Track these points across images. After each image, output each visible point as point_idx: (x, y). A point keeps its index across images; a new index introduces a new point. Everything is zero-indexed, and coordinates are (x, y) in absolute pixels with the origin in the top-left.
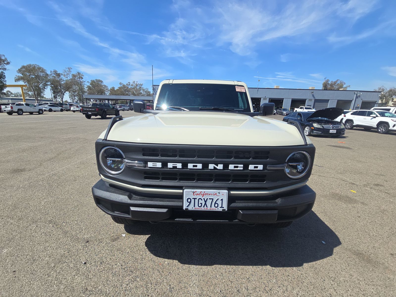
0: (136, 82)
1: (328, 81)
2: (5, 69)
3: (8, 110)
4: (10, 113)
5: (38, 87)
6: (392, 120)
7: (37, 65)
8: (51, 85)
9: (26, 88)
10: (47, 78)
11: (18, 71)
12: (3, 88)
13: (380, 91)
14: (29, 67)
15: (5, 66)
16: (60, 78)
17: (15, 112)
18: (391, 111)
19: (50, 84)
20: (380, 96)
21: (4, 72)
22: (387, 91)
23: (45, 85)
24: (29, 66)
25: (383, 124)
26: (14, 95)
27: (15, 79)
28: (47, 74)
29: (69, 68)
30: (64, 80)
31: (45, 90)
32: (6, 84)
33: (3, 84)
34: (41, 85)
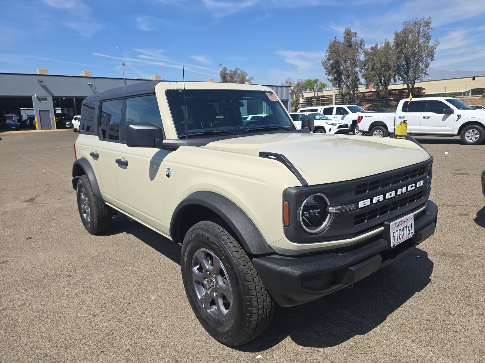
1: (225, 69)
6: (327, 123)
13: (288, 85)
18: (319, 112)
20: (291, 92)
22: (294, 85)
25: (319, 130)
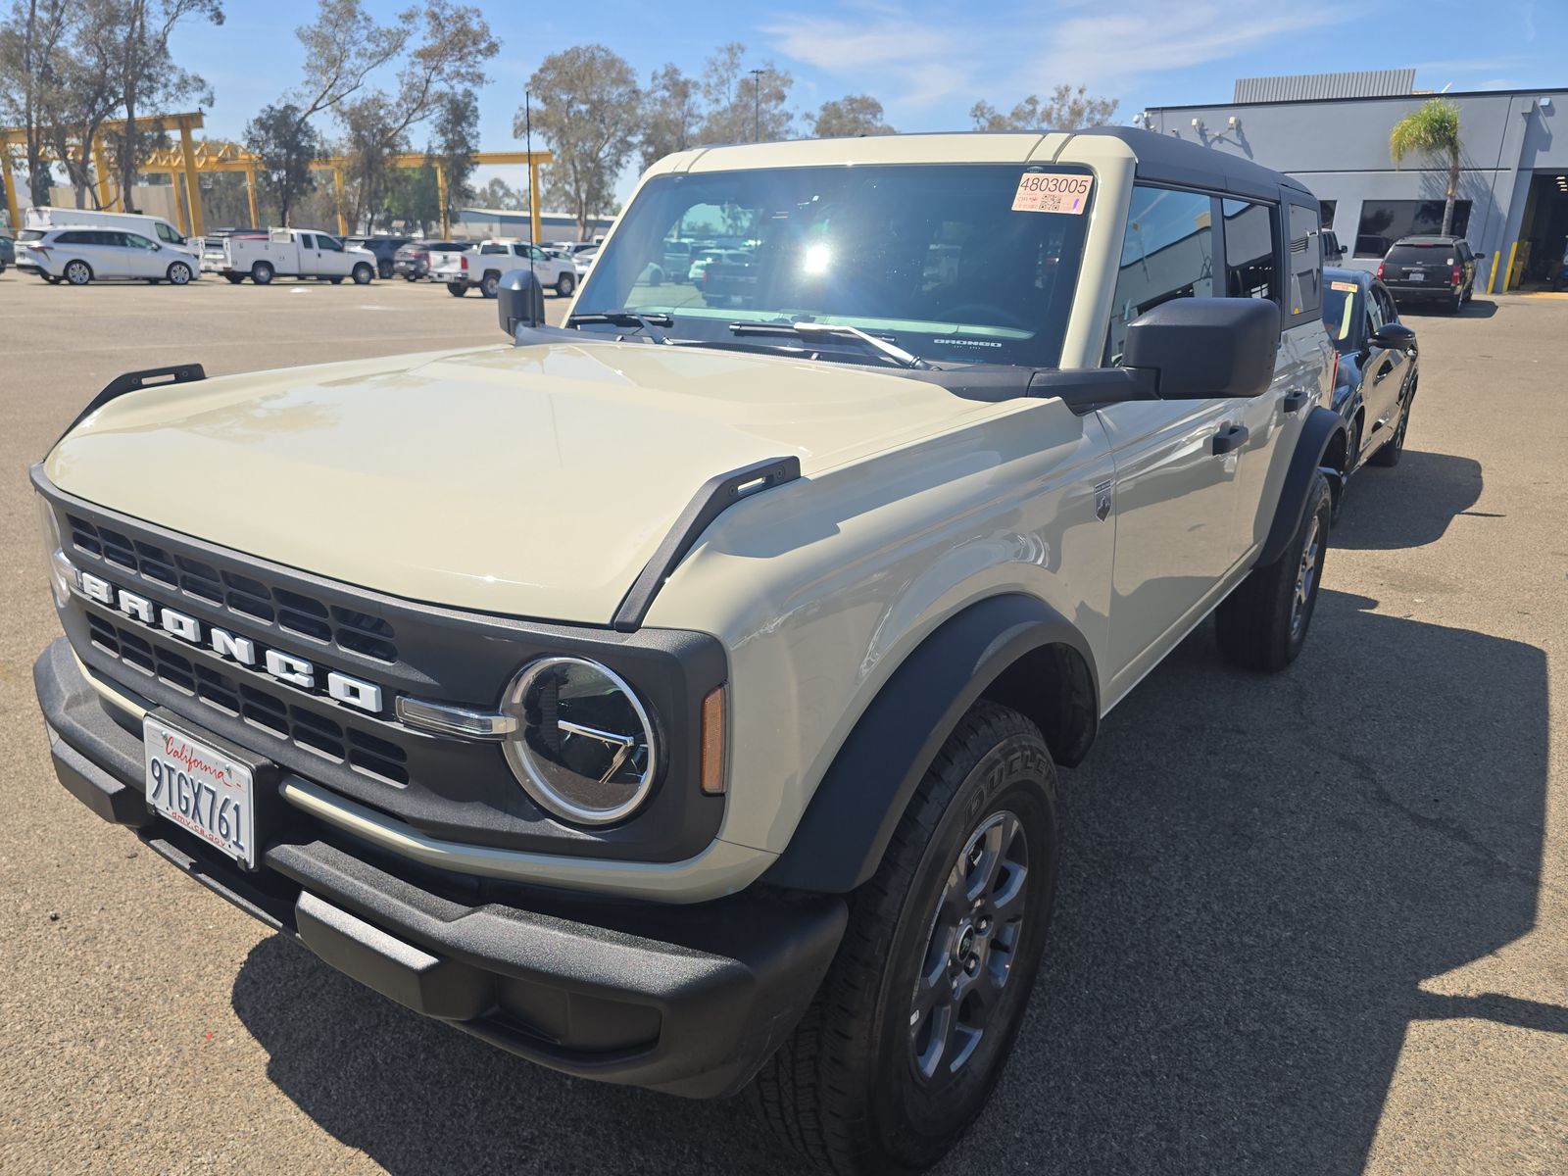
0: (1073, 95)
2: (478, 79)
3: (449, 274)
4: (458, 288)
5: (595, 160)
7: (602, 46)
8: (645, 147)
9: (550, 167)
10: (631, 110)
11: (530, 84)
12: (467, 169)
14: (572, 61)
15: (479, 62)
16: (686, 107)
17: (475, 285)
19: (642, 143)
21: (476, 90)
23: (625, 147)
24: (573, 55)
26: (513, 202)
27: (515, 124)
28: (634, 92)
29: (731, 50)
30: (701, 118)
31: (621, 172)
32: (477, 151)
33: (469, 148)
34: (606, 148)
